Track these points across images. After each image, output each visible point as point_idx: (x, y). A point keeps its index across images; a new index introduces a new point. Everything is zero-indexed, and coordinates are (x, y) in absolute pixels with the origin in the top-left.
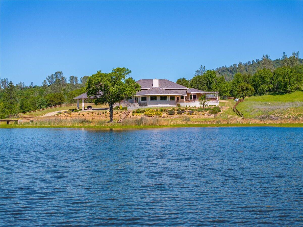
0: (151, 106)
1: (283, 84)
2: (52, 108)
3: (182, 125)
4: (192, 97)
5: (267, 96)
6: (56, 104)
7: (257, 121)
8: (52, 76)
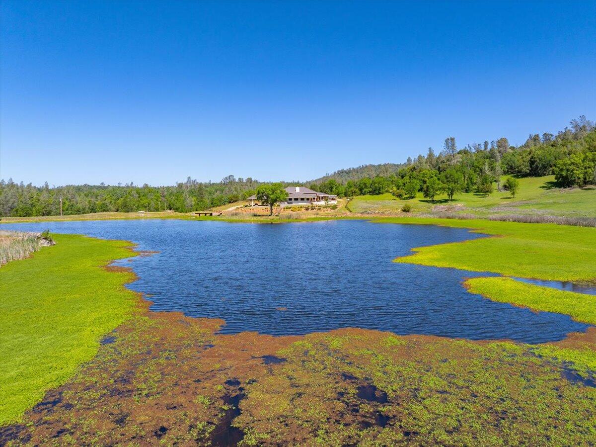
0: (295, 204)
1: (378, 188)
2: (232, 204)
3: (314, 218)
4: (319, 199)
5: (367, 196)
6: (234, 202)
7: (359, 215)
8: (226, 178)
